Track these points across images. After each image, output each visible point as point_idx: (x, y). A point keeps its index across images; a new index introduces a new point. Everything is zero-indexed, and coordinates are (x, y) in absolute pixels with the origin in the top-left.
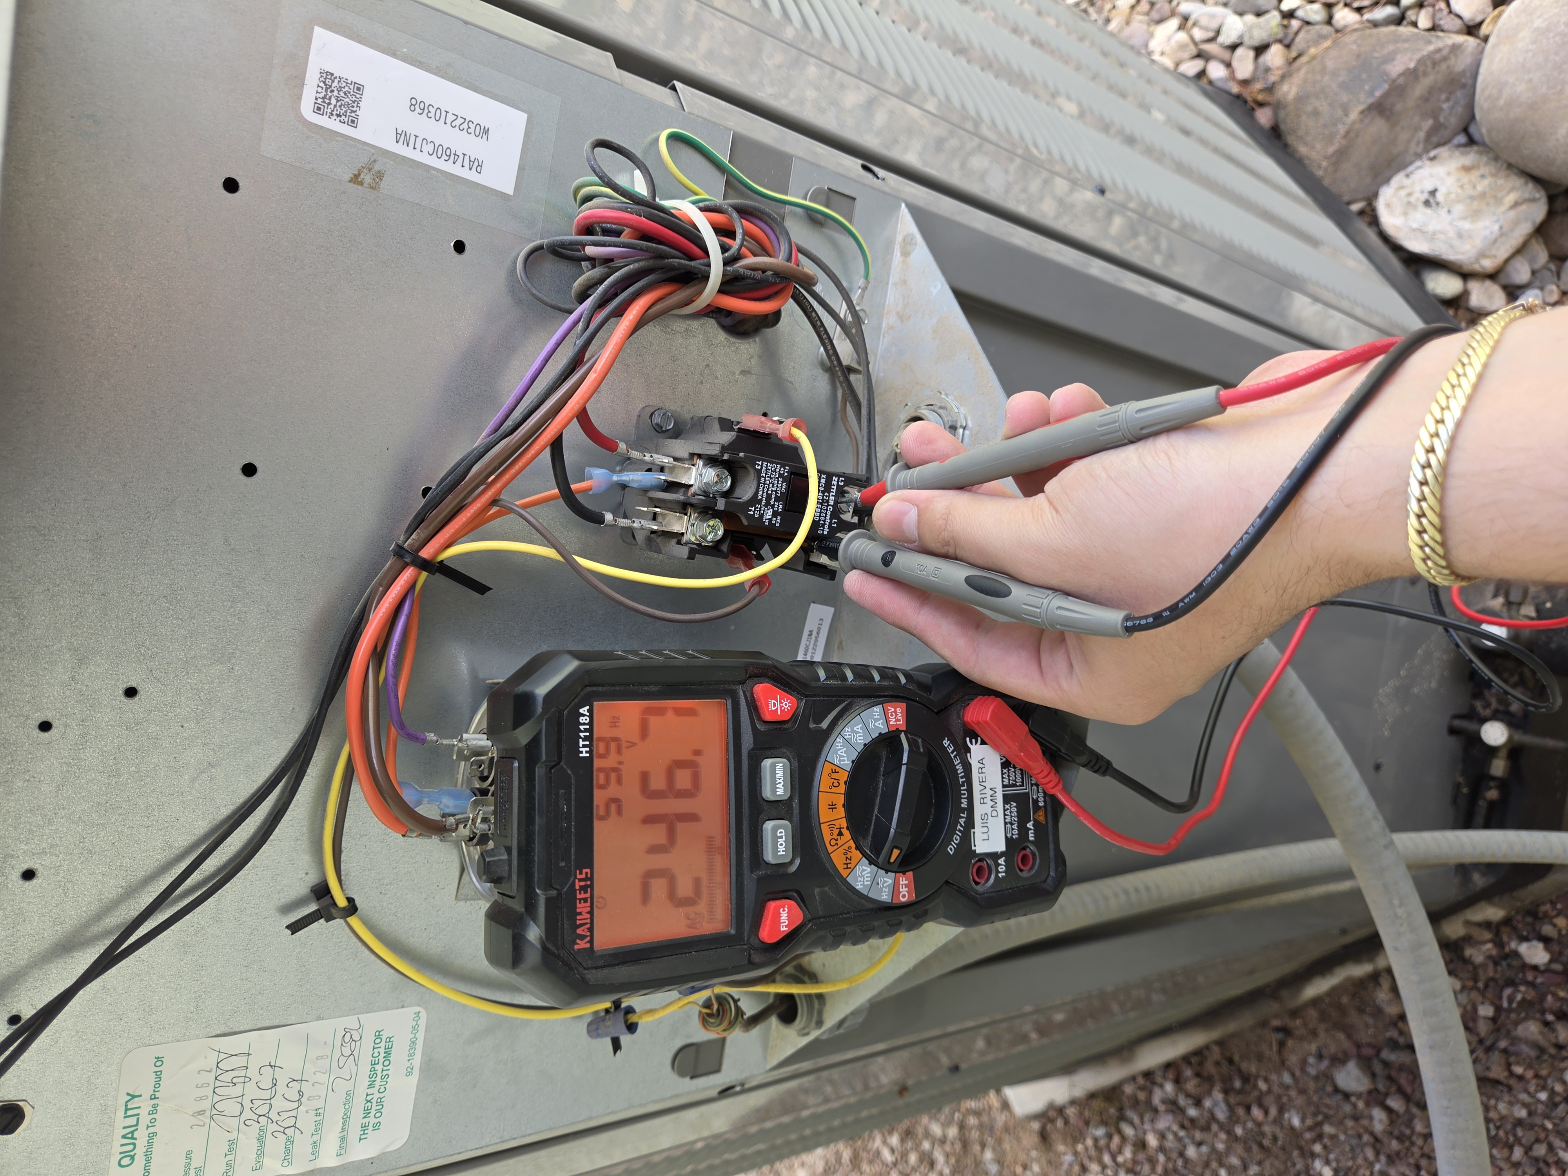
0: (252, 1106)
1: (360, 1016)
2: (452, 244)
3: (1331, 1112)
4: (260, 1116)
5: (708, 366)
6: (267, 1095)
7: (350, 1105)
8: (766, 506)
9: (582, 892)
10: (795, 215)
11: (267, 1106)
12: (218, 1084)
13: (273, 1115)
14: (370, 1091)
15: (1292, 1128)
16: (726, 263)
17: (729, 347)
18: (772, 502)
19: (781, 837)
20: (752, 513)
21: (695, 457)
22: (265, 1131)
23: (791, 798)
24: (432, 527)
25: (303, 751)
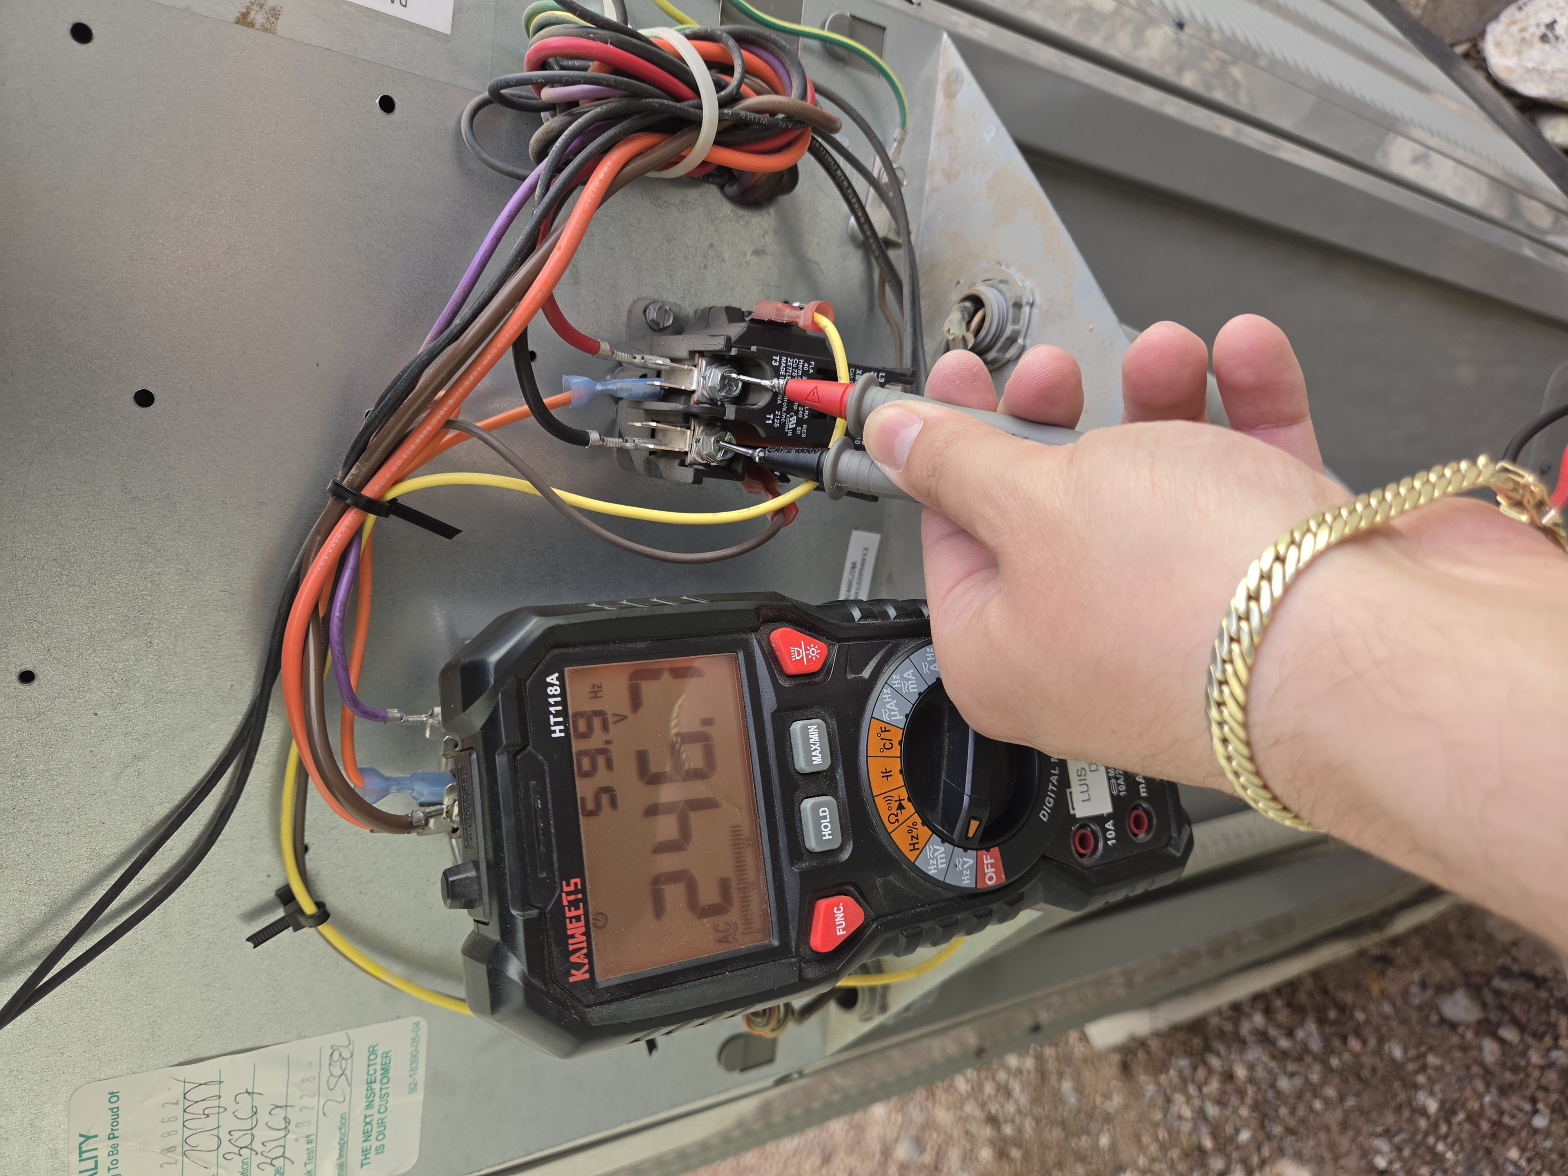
0: (230, 1137)
1: (350, 1032)
2: (378, 102)
3: (1436, 1043)
4: (242, 1148)
5: (711, 246)
6: (247, 1125)
7: (347, 1128)
8: (788, 412)
9: (573, 908)
10: (810, 47)
11: (249, 1137)
12: (187, 1116)
13: (257, 1146)
14: (368, 1112)
15: (1393, 1060)
16: (723, 104)
17: (737, 221)
18: (795, 408)
19: (825, 817)
20: (770, 422)
21: (697, 356)
22: (249, 1163)
23: (832, 768)
24: (374, 459)
25: (248, 736)
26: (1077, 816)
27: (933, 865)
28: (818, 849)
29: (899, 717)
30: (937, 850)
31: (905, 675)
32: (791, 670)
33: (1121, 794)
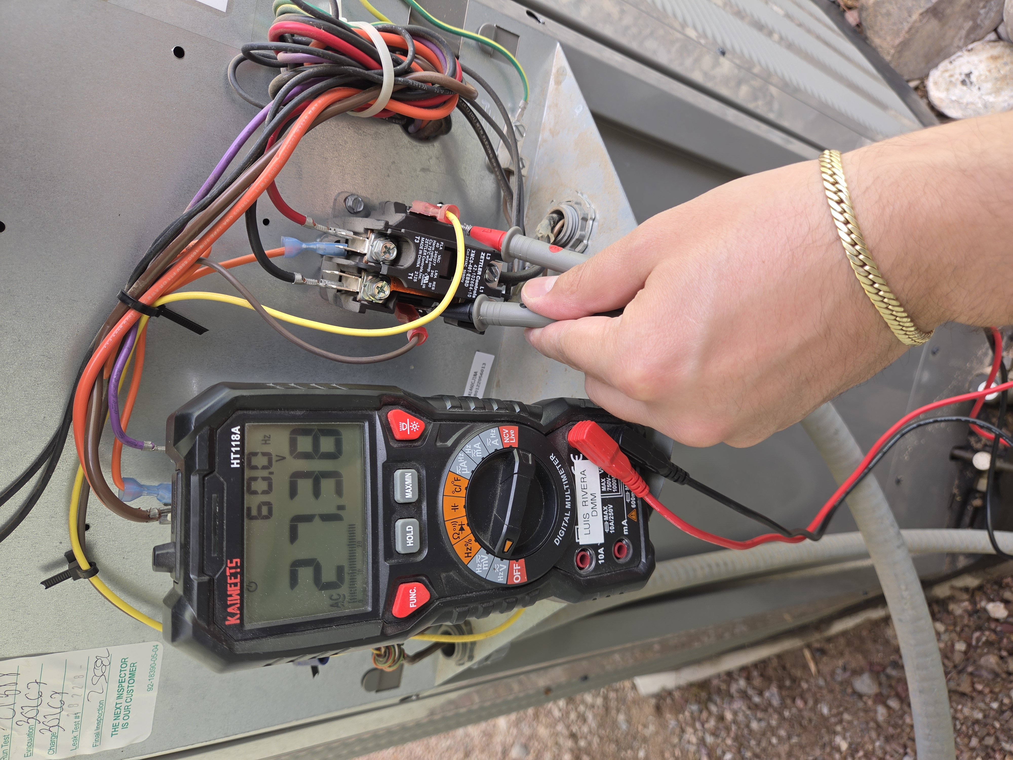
0: (22, 711)
1: (109, 648)
2: (173, 50)
3: (849, 706)
4: (29, 718)
5: (393, 163)
6: (35, 703)
7: (103, 710)
8: (424, 272)
9: (233, 578)
10: (468, 45)
11: (35, 712)
13: (40, 718)
14: (119, 701)
15: (822, 715)
16: (397, 74)
17: (412, 149)
18: (429, 270)
19: (410, 532)
20: (411, 278)
21: (369, 231)
22: (34, 729)
23: (419, 501)
24: (148, 280)
25: (52, 451)
26: (580, 544)
27: (479, 567)
28: (403, 552)
29: (467, 472)
30: (483, 558)
31: (475, 446)
32: (398, 437)
33: (611, 532)
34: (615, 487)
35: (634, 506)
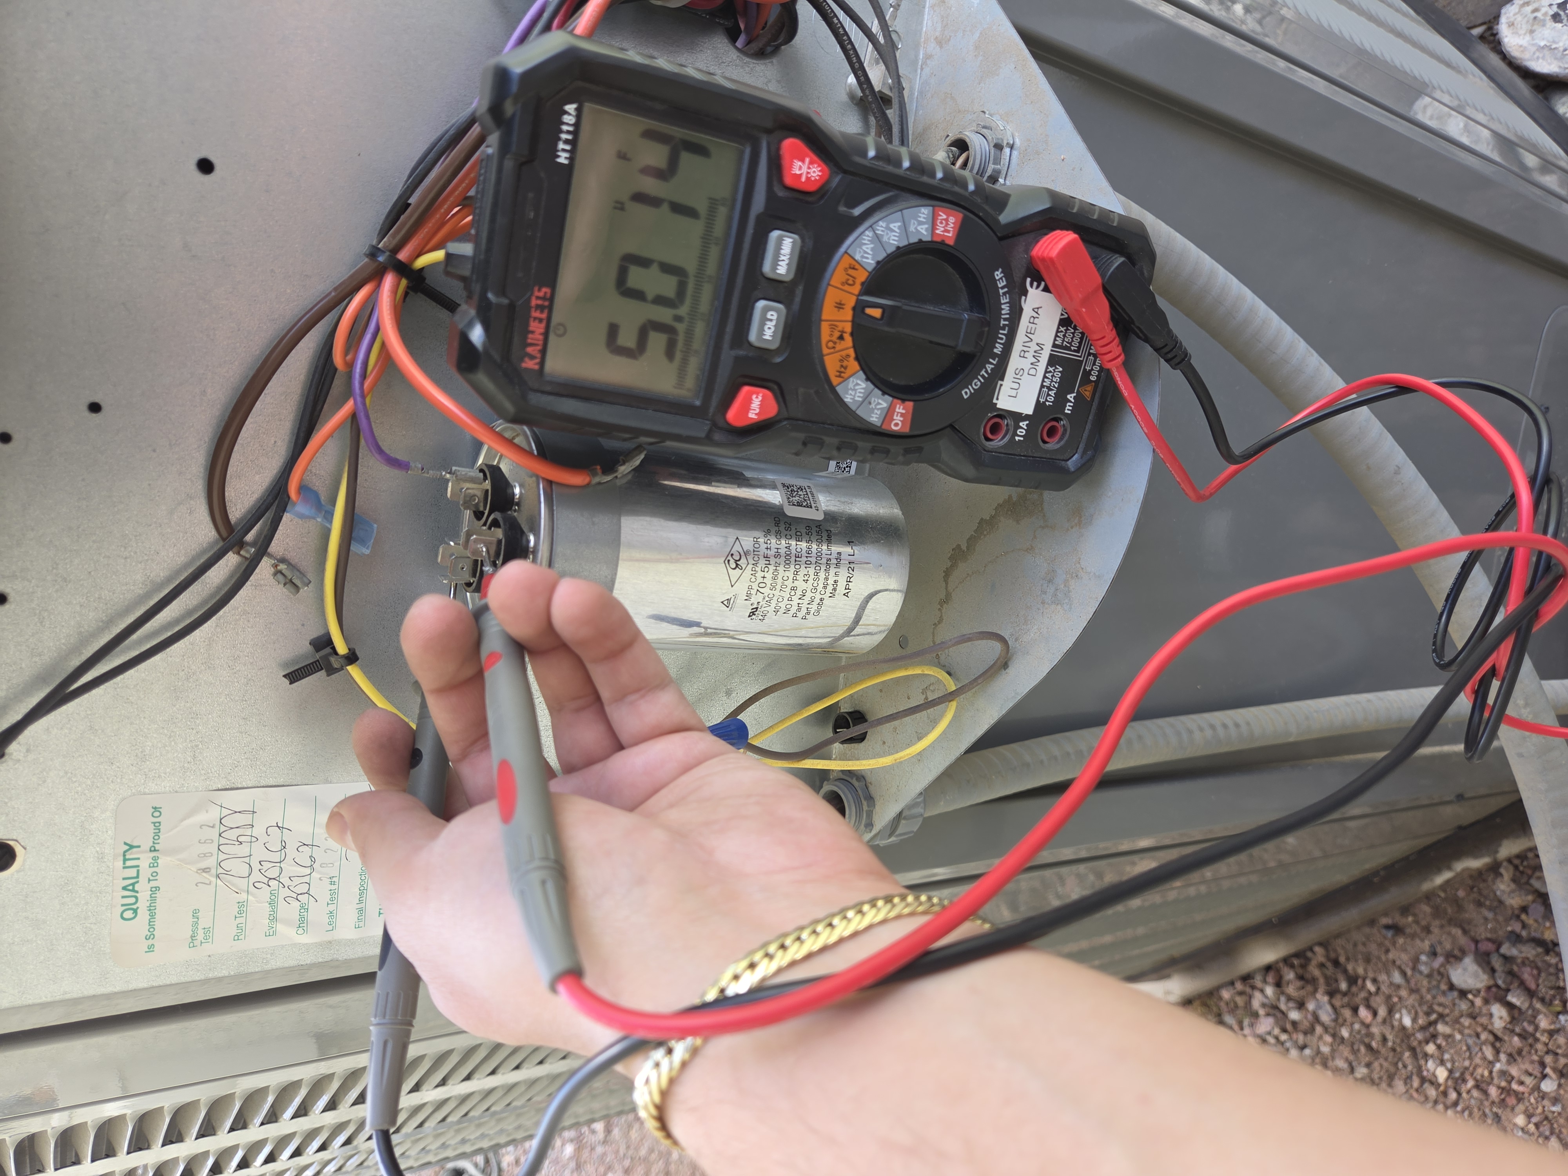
9: (539, 311)
19: (771, 320)
23: (794, 283)
26: (998, 406)
27: (851, 394)
28: (757, 344)
29: (870, 261)
30: (857, 384)
31: (892, 226)
32: (787, 181)
33: (1047, 403)
34: (1076, 344)
35: (1093, 378)
